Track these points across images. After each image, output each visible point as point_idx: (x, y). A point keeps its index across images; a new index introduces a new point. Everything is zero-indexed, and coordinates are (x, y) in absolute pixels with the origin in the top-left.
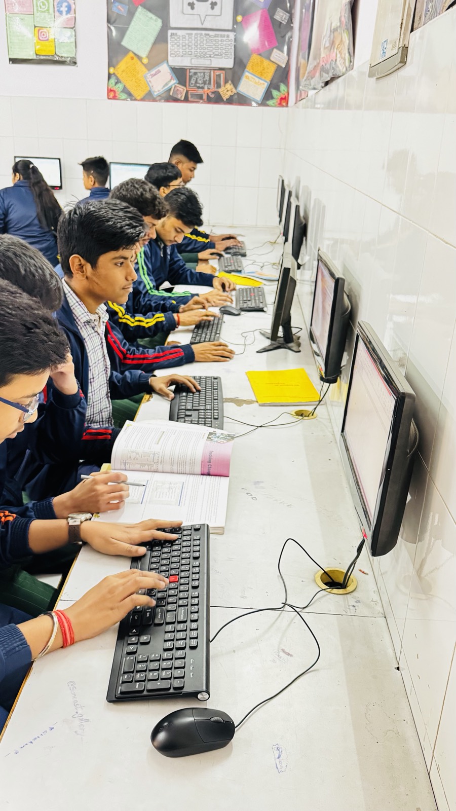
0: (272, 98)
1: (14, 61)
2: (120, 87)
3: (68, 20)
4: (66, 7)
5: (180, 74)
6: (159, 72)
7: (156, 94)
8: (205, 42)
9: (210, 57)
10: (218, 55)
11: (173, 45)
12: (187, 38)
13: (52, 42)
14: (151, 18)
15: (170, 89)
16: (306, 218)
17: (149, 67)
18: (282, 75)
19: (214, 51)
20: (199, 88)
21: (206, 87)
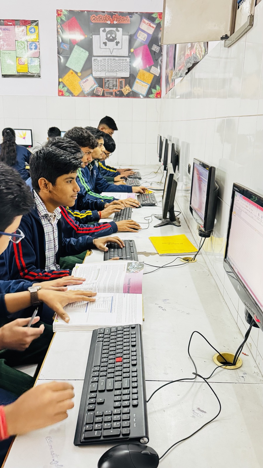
0: (152, 93)
1: (4, 76)
2: (66, 89)
3: (35, 53)
4: (34, 46)
5: (100, 81)
6: (87, 80)
7: (86, 92)
8: (113, 63)
9: (116, 71)
10: (120, 70)
11: (95, 66)
12: (103, 61)
13: (26, 65)
14: (83, 51)
15: (94, 89)
16: (179, 152)
17: (81, 78)
18: (157, 81)
19: (118, 68)
20: (110, 89)
21: (114, 88)
